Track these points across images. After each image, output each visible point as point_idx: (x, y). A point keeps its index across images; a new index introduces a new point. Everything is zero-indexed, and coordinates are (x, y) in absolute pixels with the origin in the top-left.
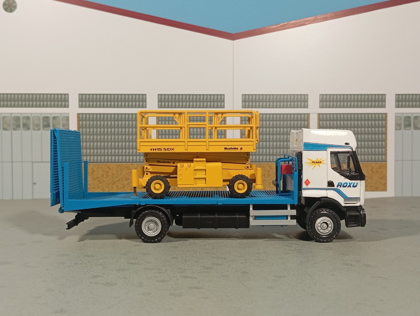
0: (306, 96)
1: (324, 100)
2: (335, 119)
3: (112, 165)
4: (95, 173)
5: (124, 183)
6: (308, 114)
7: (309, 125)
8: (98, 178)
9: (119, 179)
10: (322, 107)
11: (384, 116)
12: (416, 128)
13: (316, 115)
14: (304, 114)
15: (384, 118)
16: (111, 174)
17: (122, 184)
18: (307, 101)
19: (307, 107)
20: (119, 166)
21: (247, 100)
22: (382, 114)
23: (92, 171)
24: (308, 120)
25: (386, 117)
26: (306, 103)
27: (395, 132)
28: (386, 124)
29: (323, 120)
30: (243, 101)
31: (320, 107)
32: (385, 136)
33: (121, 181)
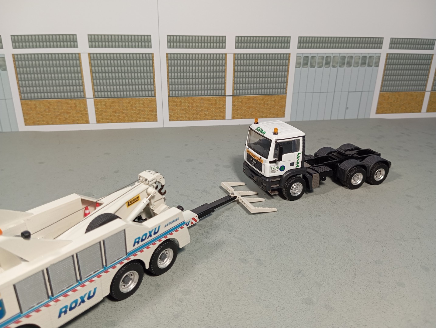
0: (224, 38)
1: (240, 41)
2: (248, 58)
3: (52, 101)
4: (38, 108)
5: (66, 116)
6: (226, 54)
7: (226, 64)
8: (41, 112)
9: (61, 113)
10: (237, 47)
11: (288, 56)
12: (312, 66)
13: (232, 55)
14: (222, 54)
15: (287, 57)
16: (52, 109)
17: (64, 117)
18: (225, 42)
19: (225, 48)
20: (59, 101)
21: (172, 40)
22: (286, 54)
23: (34, 107)
24: (225, 59)
25: (289, 57)
26: (224, 44)
27: (295, 69)
28: (289, 62)
29: (238, 60)
30: (168, 42)
31: (236, 48)
32: (287, 73)
33: (62, 115)
